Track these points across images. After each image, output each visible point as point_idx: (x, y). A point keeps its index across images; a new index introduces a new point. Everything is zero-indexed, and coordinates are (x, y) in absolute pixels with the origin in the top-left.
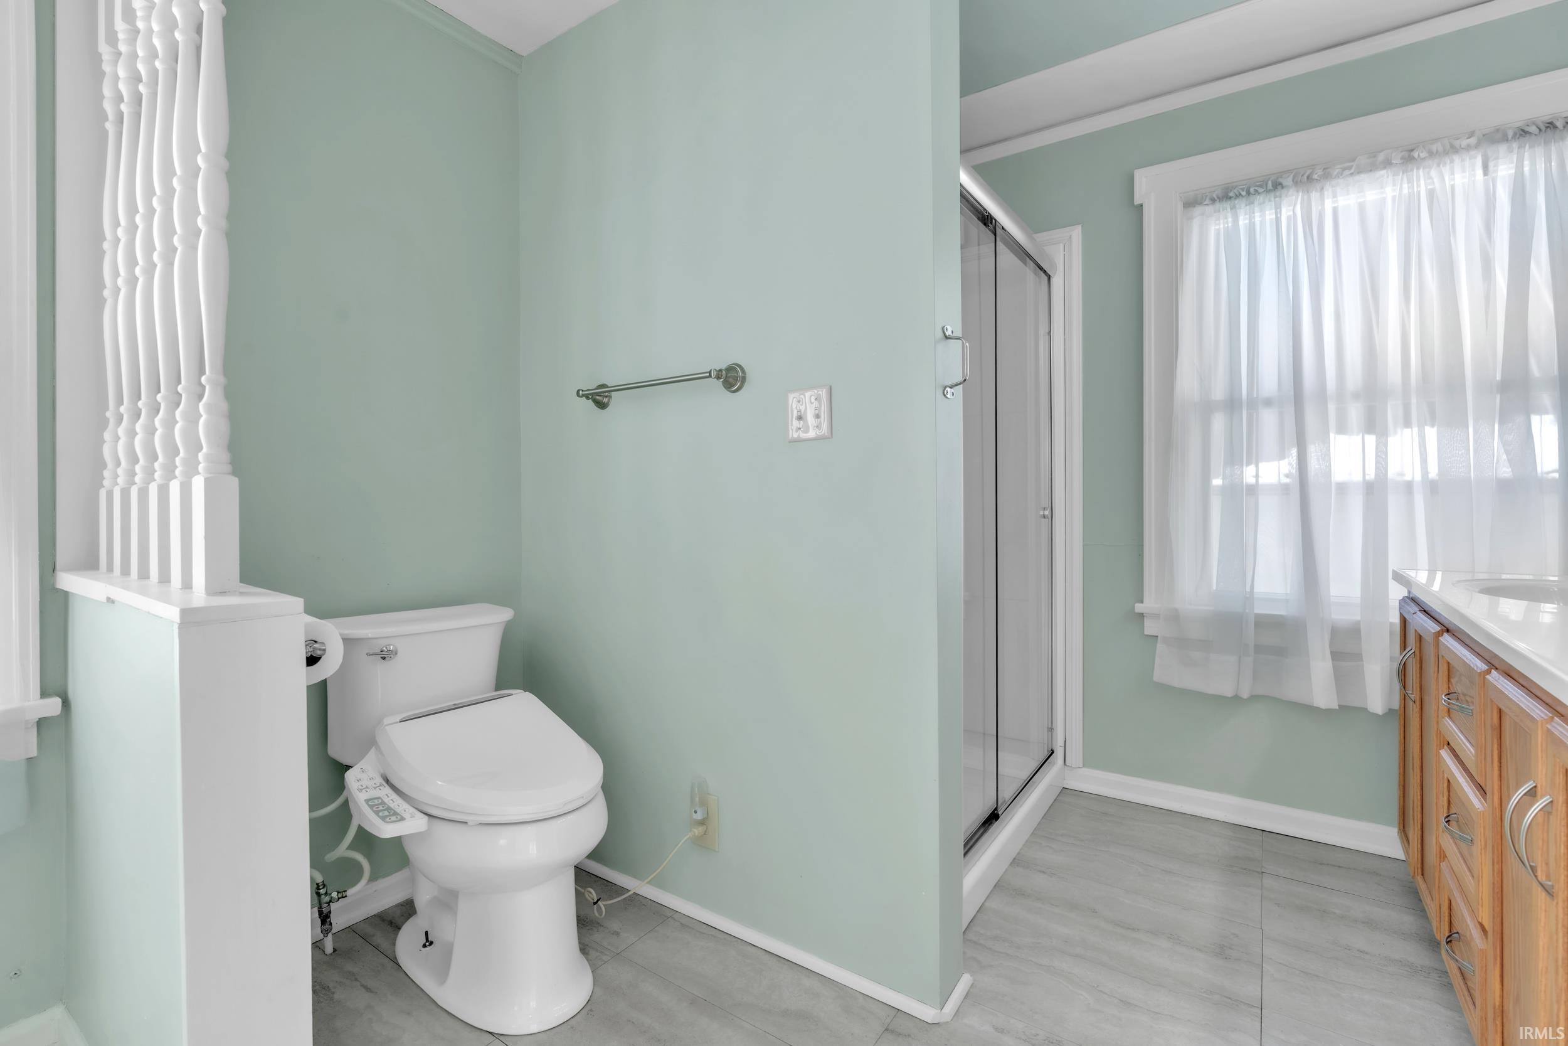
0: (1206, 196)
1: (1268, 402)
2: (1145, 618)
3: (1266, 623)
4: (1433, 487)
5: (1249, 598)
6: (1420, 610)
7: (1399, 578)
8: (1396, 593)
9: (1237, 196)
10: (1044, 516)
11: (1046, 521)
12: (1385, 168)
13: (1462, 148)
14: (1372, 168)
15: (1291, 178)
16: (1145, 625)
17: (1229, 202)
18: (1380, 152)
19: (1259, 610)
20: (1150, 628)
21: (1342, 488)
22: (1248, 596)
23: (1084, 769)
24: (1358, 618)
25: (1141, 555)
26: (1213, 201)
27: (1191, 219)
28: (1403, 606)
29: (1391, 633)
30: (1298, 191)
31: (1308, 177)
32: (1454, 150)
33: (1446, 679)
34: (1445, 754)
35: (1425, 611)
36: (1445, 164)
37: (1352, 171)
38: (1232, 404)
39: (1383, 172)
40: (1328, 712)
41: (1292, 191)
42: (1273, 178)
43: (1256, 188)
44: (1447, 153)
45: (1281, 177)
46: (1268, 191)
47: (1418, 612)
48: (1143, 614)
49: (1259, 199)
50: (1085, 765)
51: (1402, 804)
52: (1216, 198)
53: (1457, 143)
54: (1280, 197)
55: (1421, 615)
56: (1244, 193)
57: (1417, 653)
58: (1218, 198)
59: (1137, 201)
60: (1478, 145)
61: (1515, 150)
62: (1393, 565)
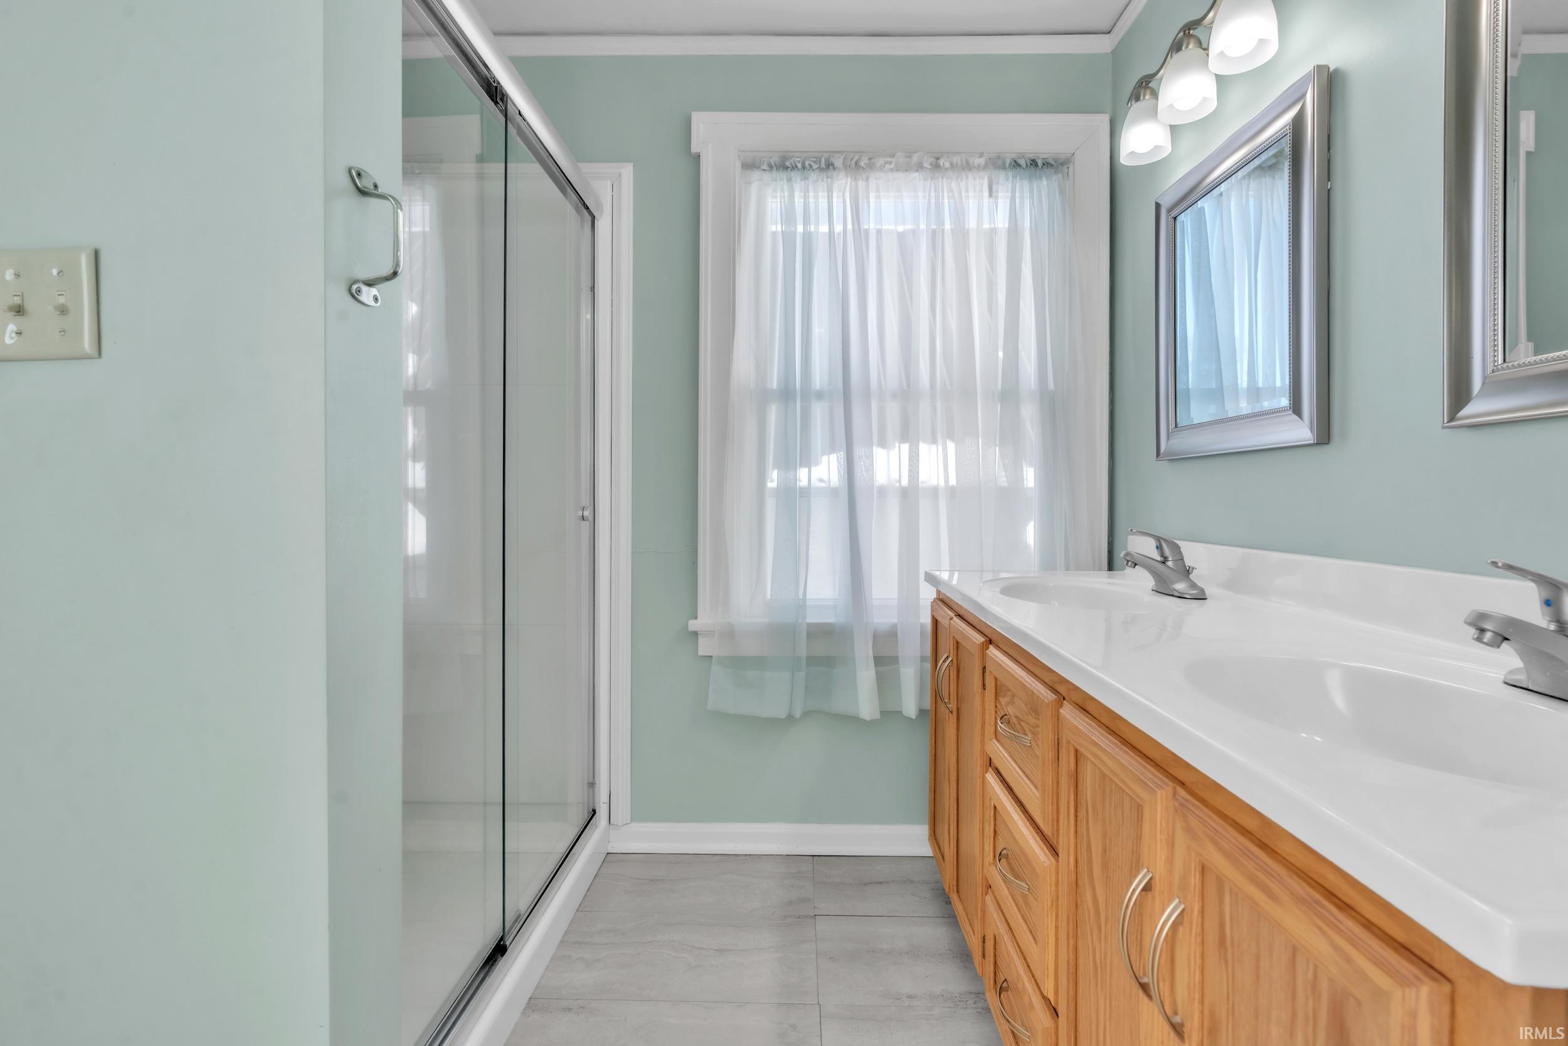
0: (764, 161)
1: (819, 395)
2: (699, 636)
3: (821, 632)
4: (952, 492)
5: (801, 606)
6: (956, 615)
7: (931, 579)
8: (928, 594)
9: (793, 167)
10: (583, 518)
11: (586, 526)
12: (917, 171)
13: (975, 167)
14: (907, 168)
15: (841, 160)
16: (699, 645)
17: (786, 173)
18: (915, 152)
19: (812, 618)
20: (705, 647)
21: (883, 491)
22: (801, 604)
23: (633, 824)
24: (895, 620)
25: (695, 563)
26: (771, 167)
27: (749, 183)
28: (937, 609)
29: (922, 633)
30: (847, 177)
31: (856, 163)
32: (968, 167)
33: (993, 697)
34: (991, 777)
35: (959, 615)
36: (962, 180)
37: (892, 166)
38: (786, 394)
39: (916, 174)
40: (873, 722)
41: (842, 175)
42: (826, 155)
43: (811, 163)
44: (964, 169)
45: (833, 157)
46: (821, 169)
47: (954, 617)
48: (697, 632)
49: (813, 176)
50: (634, 818)
51: (933, 809)
52: (774, 166)
53: (971, 160)
54: (832, 177)
55: (956, 620)
56: (799, 165)
57: (955, 661)
58: (776, 166)
59: (694, 149)
60: (985, 167)
61: (1010, 179)
62: (924, 567)
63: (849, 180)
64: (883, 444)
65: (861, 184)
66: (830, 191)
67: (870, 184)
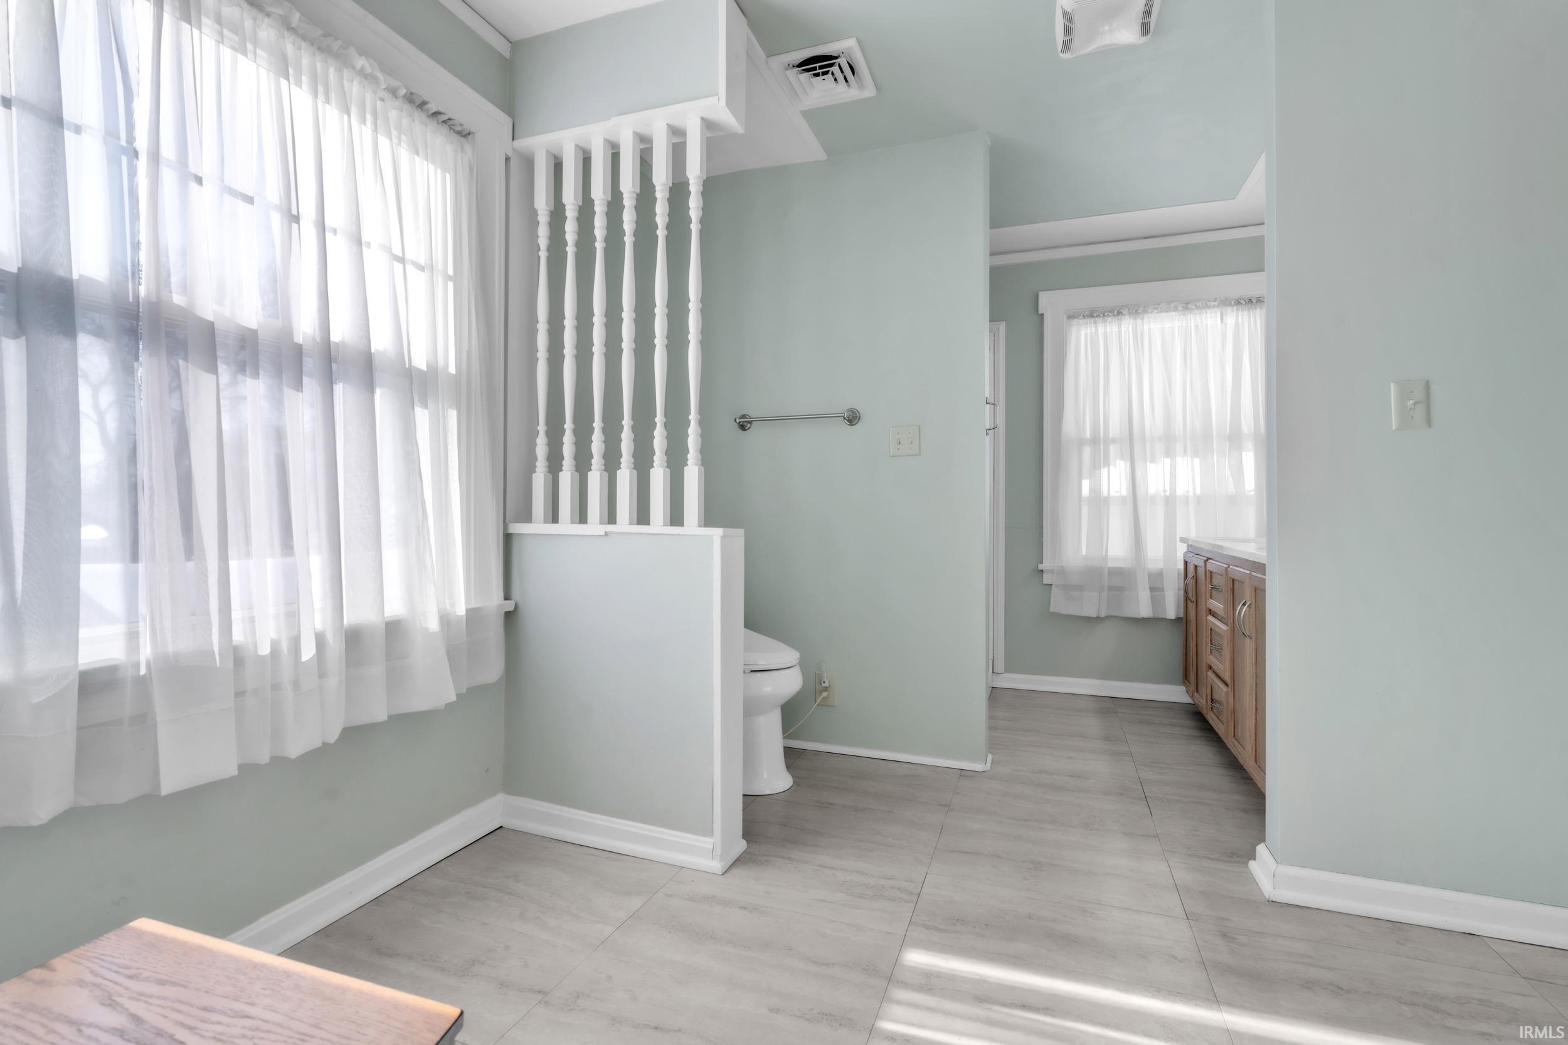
0: (1080, 313)
1: (1114, 441)
2: (1044, 573)
3: (1116, 572)
4: (1198, 499)
5: (1106, 558)
7: (1183, 540)
8: (1181, 549)
12: (1174, 311)
13: (1211, 306)
15: (1127, 308)
16: (1044, 577)
18: (1173, 302)
20: (1047, 579)
21: (1153, 498)
23: (1004, 674)
24: (1162, 567)
25: (1041, 534)
26: (1084, 317)
27: (1071, 325)
28: (1185, 554)
29: (1179, 574)
30: (1130, 317)
31: (1136, 310)
32: (1207, 306)
34: (1209, 617)
35: (1197, 554)
36: (1203, 314)
38: (1095, 441)
39: (1174, 313)
40: (1148, 620)
41: (1127, 317)
44: (1204, 308)
45: (1122, 309)
47: (1194, 556)
48: (1042, 570)
50: (1005, 671)
52: (1086, 315)
53: (1208, 303)
54: (1121, 319)
57: (1194, 577)
59: (1040, 312)
60: (1218, 306)
61: (1235, 311)
62: (1180, 533)
63: (1132, 319)
64: (1153, 461)
65: (1139, 321)
66: (1120, 325)
67: (1145, 321)
